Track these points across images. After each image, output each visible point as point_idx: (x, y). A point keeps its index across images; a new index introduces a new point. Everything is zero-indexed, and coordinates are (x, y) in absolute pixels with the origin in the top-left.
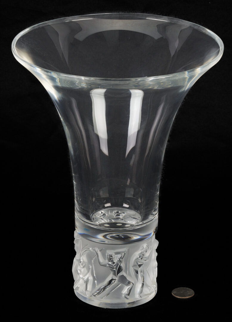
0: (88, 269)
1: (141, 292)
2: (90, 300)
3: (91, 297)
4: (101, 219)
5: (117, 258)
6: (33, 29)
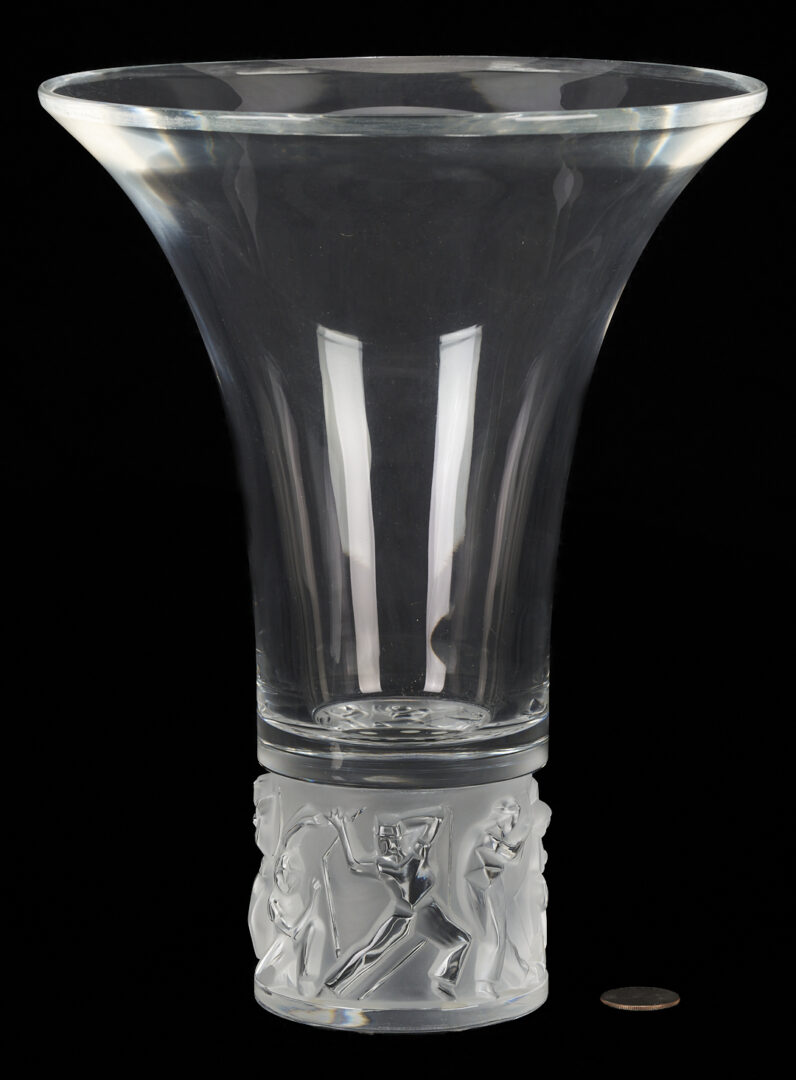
0: (308, 895)
1: (497, 975)
2: (314, 1009)
3: (318, 999)
4: (349, 721)
5: (411, 839)
6: (105, 78)
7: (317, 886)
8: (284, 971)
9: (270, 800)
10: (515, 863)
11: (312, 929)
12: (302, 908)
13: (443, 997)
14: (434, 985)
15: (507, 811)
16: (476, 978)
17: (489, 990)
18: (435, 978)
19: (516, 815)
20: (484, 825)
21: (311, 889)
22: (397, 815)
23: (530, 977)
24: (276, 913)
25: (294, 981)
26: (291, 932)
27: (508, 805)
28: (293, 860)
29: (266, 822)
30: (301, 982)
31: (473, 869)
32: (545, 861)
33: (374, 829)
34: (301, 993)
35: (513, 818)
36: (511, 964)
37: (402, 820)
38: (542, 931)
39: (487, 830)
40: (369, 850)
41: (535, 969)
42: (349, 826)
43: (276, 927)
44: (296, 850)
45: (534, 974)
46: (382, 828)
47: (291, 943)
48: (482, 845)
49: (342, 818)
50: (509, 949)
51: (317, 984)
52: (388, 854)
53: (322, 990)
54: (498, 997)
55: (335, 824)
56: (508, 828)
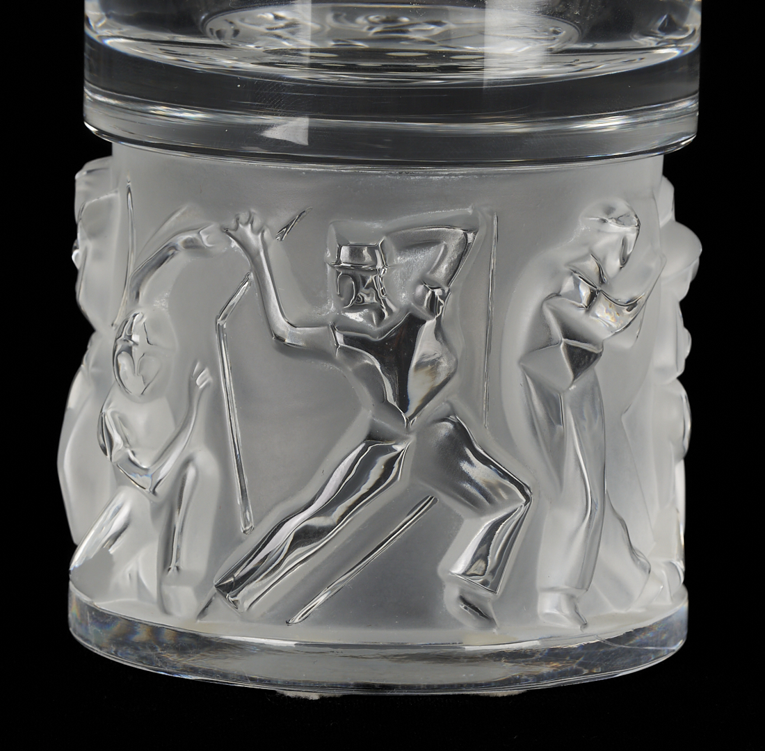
7: (203, 380)
8: (131, 567)
9: (110, 203)
10: (626, 343)
11: (191, 473)
12: (171, 429)
13: (469, 623)
14: (451, 594)
15: (613, 226)
16: (540, 583)
17: (567, 611)
18: (454, 579)
19: (632, 237)
20: (563, 253)
21: (191, 385)
22: (377, 226)
23: (652, 589)
24: (117, 439)
25: (151, 584)
26: (147, 481)
27: (615, 214)
28: (155, 325)
29: (98, 255)
30: (165, 589)
31: (540, 344)
32: (686, 350)
33: (329, 254)
34: (165, 611)
35: (624, 243)
36: (613, 558)
37: (387, 234)
38: (674, 502)
39: (568, 264)
40: (316, 300)
41: (661, 572)
42: (275, 247)
43: (116, 467)
44: (161, 304)
45: (661, 582)
46: (345, 251)
47: (146, 504)
48: (558, 295)
49: (260, 231)
50: (610, 524)
51: (199, 591)
52: (358, 306)
53: (210, 603)
54: (585, 625)
55: (244, 245)
56: (613, 264)
